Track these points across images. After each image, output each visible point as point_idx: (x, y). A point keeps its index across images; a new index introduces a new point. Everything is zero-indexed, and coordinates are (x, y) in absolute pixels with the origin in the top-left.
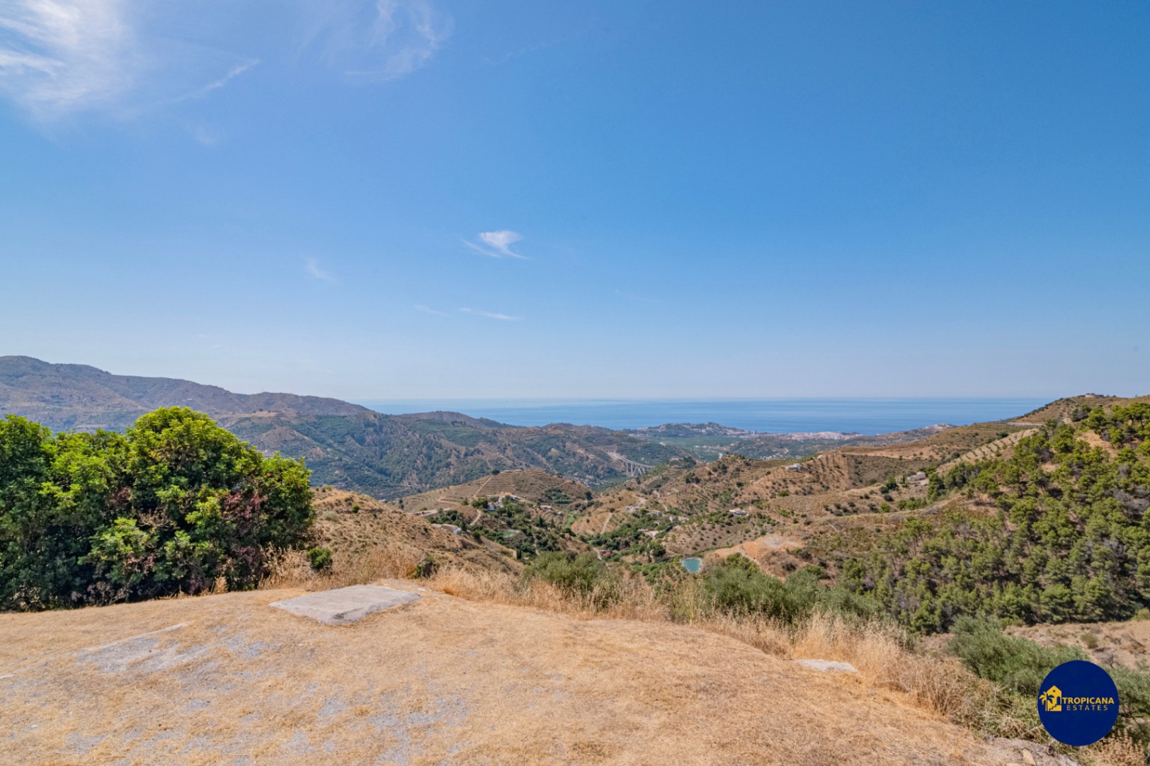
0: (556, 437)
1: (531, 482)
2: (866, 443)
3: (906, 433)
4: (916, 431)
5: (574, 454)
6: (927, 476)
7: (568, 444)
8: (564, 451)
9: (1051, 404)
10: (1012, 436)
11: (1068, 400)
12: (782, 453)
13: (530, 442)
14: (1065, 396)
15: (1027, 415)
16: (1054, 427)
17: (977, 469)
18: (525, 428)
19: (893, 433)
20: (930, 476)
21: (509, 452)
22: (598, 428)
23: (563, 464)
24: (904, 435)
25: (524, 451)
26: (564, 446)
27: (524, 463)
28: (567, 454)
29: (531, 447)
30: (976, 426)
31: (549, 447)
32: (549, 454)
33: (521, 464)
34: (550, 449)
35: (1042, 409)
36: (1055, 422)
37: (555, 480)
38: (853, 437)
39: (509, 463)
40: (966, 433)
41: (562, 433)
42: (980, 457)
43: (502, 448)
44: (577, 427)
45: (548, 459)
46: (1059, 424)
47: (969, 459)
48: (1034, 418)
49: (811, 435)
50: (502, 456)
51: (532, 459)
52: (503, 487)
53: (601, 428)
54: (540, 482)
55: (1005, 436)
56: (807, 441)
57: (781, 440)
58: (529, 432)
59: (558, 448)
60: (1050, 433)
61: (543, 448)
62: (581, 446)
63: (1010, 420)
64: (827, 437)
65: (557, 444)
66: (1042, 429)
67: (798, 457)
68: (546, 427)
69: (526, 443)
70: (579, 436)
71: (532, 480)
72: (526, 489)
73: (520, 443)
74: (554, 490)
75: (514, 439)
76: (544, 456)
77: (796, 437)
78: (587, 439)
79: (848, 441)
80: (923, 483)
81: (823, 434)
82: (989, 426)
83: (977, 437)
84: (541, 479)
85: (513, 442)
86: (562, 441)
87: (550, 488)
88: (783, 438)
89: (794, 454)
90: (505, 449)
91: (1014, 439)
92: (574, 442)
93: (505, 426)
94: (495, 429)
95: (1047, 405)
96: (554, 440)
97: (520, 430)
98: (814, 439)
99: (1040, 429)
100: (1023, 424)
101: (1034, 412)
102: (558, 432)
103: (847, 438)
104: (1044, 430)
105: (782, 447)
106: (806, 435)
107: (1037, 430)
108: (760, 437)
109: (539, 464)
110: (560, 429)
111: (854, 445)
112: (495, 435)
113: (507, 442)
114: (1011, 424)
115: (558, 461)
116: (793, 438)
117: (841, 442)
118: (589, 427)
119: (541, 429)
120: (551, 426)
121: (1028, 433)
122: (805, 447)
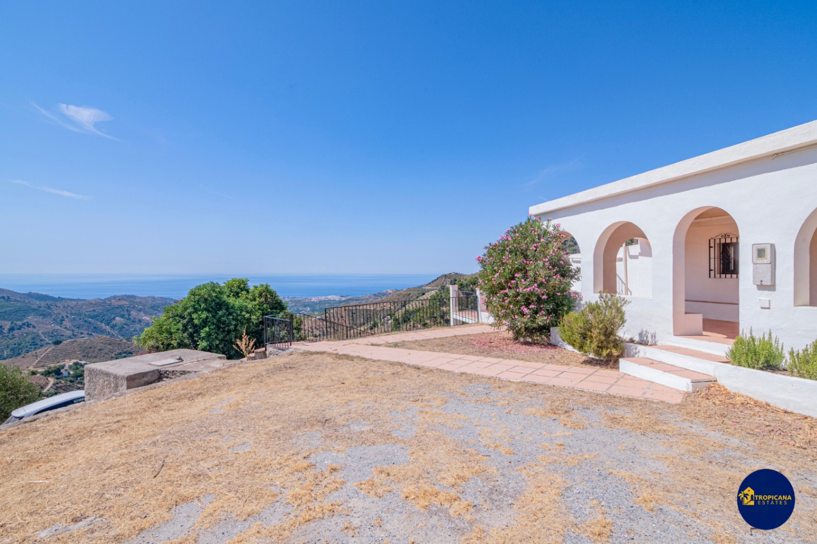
0: (121, 307)
1: (99, 348)
2: (354, 301)
3: (375, 295)
4: (380, 294)
5: (140, 321)
6: (391, 318)
7: (133, 313)
8: (129, 319)
9: (439, 278)
10: (426, 294)
11: (445, 275)
12: (306, 311)
13: (92, 314)
14: (445, 273)
15: (430, 283)
16: (444, 289)
17: (413, 312)
18: (85, 300)
19: (368, 295)
20: (393, 318)
21: (67, 323)
22: (161, 298)
23: (128, 330)
24: (373, 296)
25: (85, 321)
26: (130, 315)
27: (85, 332)
28: (133, 321)
29: (93, 317)
30: (409, 289)
31: (113, 316)
32: (114, 322)
33: (82, 333)
34: (115, 318)
35: (436, 280)
36: (444, 286)
37: (125, 344)
38: (347, 298)
39: (69, 333)
40: (405, 293)
41: (127, 303)
42: (414, 306)
43: (58, 320)
44: (139, 298)
45: (113, 327)
46: (446, 288)
47: (410, 307)
48: (432, 285)
49: (323, 298)
50: (59, 328)
51: (95, 328)
52: (68, 356)
53: (165, 298)
54: (109, 347)
55: (424, 294)
56: (320, 302)
57: (305, 302)
58: (90, 304)
59: (122, 316)
60: (442, 292)
61: (106, 318)
62: (146, 313)
63: (422, 286)
64: (332, 299)
65: (122, 313)
66: (439, 291)
67: (316, 313)
68: (109, 299)
69: (87, 314)
70: (144, 306)
71: (100, 346)
72: (94, 355)
73: (80, 314)
74: (125, 353)
75: (73, 311)
76: (108, 324)
77: (314, 299)
78: (152, 307)
79: (344, 301)
80: (390, 322)
81: (330, 297)
82: (414, 289)
83: (410, 296)
84: (110, 344)
85: (72, 314)
86: (128, 310)
87: (120, 351)
88: (306, 301)
89: (313, 311)
90: (61, 321)
91: (428, 295)
92: (140, 310)
93: (60, 299)
94: (49, 302)
95: (438, 278)
96: (118, 311)
97: (79, 303)
98: (325, 301)
99: (439, 290)
100: (429, 288)
101: (433, 282)
102: (122, 303)
103: (344, 299)
104: (440, 291)
105: (305, 307)
106: (320, 298)
107: (437, 291)
108: (291, 301)
109: (102, 332)
110: (125, 300)
111: (348, 303)
112: (49, 308)
113: (64, 314)
114: (424, 288)
115: (123, 327)
116: (312, 300)
117: (340, 302)
118: (154, 298)
119: (104, 301)
120: (115, 297)
121: (433, 293)
122: (319, 306)
